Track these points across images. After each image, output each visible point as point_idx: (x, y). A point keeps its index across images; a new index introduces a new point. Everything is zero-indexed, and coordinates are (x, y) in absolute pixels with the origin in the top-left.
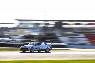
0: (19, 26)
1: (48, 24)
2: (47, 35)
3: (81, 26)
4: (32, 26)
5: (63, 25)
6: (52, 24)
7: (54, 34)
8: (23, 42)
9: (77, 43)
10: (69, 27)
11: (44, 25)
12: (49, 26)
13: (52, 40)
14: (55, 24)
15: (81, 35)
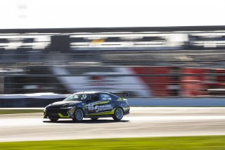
1: (32, 40)
3: (123, 45)
5: (72, 44)
7: (46, 68)
10: (90, 47)
11: (20, 44)
12: (34, 48)
14: (49, 39)
15: (123, 70)
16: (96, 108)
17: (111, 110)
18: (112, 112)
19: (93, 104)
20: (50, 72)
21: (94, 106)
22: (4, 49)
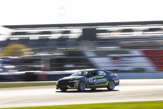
0: (11, 39)
1: (68, 32)
2: (67, 56)
3: (135, 34)
4: (36, 37)
5: (98, 34)
6: (76, 33)
7: (80, 52)
8: (19, 71)
9: (127, 69)
10: (111, 36)
11: (60, 35)
12: (70, 37)
13: (76, 65)
14: (81, 31)
15: (136, 52)
16: (95, 81)
17: (106, 82)
18: (107, 84)
19: (92, 78)
20: (83, 55)
21: (94, 80)
22: (48, 39)
